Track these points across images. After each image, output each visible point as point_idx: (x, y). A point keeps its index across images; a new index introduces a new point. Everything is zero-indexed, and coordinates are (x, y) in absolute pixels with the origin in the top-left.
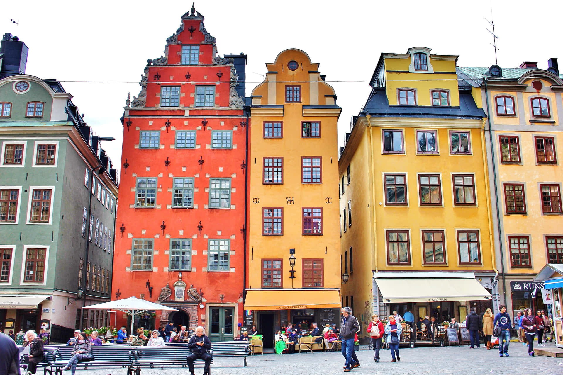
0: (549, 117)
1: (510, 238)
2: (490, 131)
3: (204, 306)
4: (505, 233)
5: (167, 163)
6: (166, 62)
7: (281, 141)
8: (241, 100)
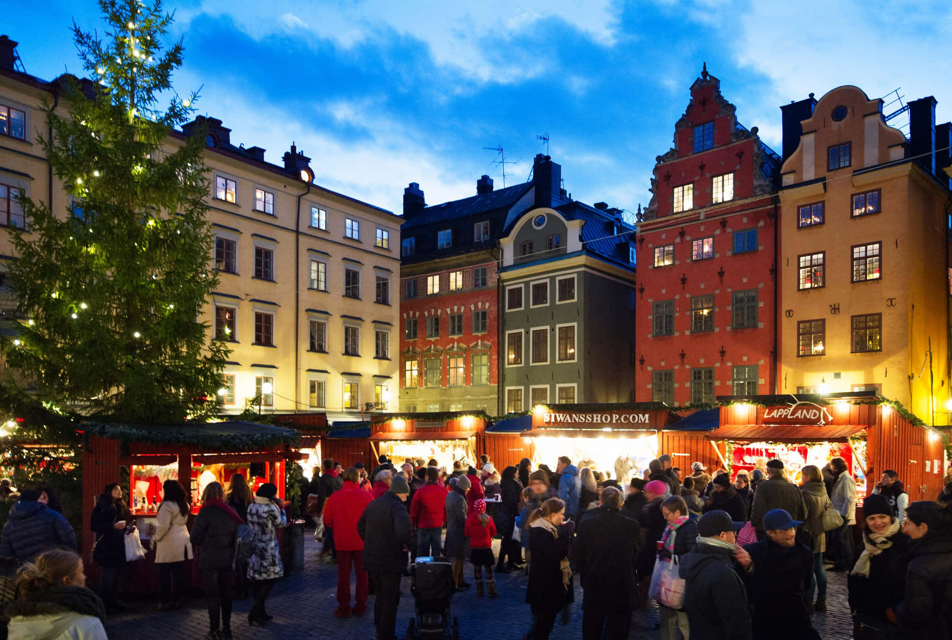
6: (676, 155)
7: (823, 228)
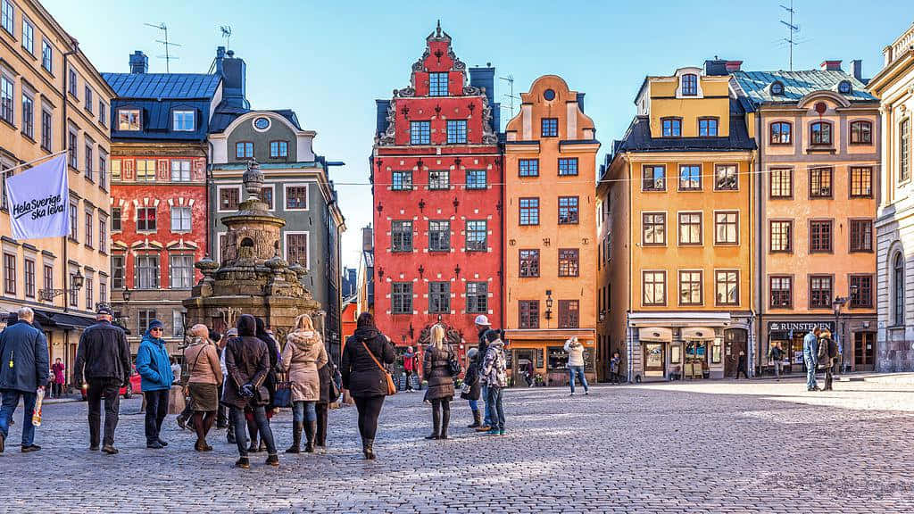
0: (831, 144)
1: (771, 278)
2: (760, 163)
3: (464, 346)
4: (767, 273)
5: (422, 205)
6: (413, 93)
7: (538, 180)
8: (494, 135)
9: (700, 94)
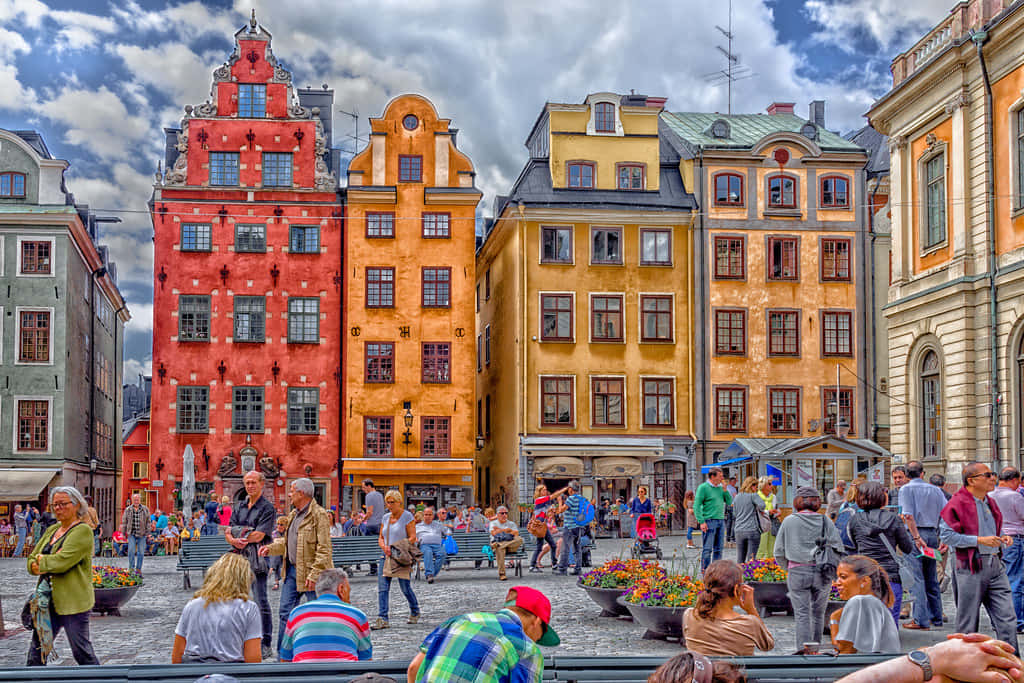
0: (795, 206)
1: (718, 389)
2: (701, 229)
3: (284, 482)
4: (712, 383)
5: (225, 274)
6: (214, 111)
7: (394, 243)
8: (332, 178)
9: (620, 131)
